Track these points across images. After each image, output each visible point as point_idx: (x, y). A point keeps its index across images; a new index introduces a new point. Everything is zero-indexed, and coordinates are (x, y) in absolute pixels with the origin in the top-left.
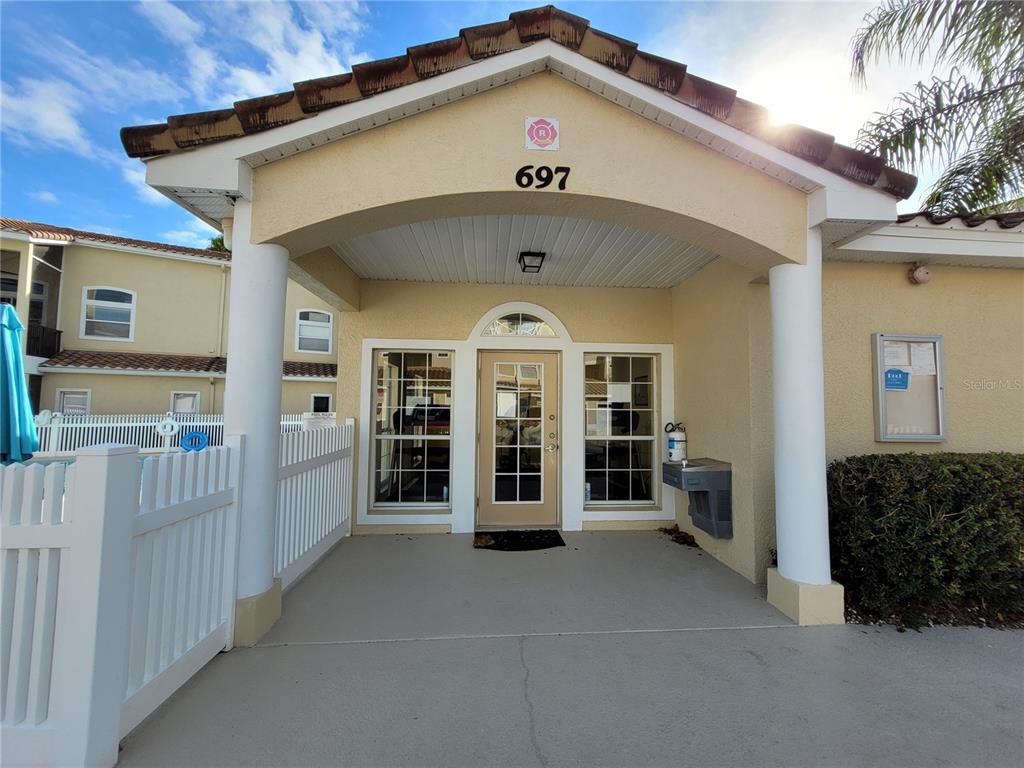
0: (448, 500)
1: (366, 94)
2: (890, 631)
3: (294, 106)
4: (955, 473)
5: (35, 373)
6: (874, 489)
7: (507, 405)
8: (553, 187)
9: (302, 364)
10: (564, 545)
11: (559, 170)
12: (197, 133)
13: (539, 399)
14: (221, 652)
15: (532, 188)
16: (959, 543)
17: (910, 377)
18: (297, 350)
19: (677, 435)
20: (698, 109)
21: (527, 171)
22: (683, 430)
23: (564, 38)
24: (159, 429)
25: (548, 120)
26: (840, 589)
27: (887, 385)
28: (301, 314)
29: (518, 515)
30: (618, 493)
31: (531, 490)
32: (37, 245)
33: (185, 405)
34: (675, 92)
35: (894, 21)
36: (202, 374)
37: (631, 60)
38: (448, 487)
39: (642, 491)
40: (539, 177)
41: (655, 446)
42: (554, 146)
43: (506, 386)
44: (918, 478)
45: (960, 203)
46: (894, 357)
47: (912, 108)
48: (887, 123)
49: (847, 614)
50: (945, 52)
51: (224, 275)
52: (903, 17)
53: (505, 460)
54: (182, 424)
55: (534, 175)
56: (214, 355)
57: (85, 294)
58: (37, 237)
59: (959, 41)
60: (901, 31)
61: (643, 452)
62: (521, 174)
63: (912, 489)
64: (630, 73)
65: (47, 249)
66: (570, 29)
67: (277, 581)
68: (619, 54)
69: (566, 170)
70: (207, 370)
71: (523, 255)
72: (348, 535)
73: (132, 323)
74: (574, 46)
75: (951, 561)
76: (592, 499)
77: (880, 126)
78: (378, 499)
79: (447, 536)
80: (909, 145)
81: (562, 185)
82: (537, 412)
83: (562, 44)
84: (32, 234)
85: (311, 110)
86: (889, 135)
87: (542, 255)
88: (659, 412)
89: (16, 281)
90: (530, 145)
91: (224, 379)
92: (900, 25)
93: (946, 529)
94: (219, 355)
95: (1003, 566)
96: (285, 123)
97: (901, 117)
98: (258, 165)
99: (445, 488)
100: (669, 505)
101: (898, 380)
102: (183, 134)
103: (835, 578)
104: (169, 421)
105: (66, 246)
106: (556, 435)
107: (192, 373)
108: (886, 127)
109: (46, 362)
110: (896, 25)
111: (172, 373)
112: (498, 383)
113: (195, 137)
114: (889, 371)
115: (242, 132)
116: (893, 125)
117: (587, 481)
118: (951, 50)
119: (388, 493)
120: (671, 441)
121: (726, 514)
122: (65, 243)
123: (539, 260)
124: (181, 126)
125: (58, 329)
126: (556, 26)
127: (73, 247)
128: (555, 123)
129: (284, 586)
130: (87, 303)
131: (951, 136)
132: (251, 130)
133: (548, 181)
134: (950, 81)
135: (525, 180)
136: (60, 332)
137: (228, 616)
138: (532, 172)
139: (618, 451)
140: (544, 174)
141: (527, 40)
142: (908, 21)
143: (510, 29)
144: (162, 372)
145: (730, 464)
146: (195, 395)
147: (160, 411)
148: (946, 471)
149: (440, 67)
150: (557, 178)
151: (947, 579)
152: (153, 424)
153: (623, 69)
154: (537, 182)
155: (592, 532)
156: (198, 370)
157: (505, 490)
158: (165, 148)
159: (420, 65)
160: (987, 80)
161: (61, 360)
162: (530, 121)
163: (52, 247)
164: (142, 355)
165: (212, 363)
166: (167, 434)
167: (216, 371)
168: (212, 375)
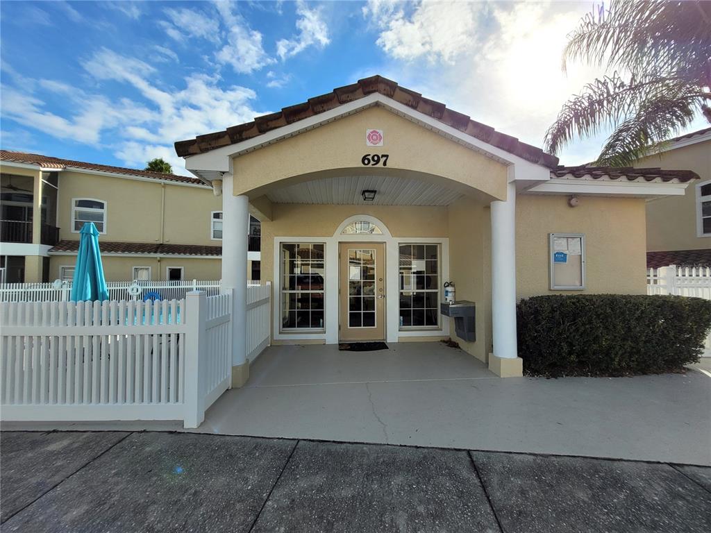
0: (323, 326)
1: (289, 123)
2: (544, 379)
3: (255, 129)
4: (574, 303)
5: (46, 255)
6: (537, 312)
7: (355, 273)
8: (380, 165)
9: (216, 247)
10: (388, 348)
11: (383, 156)
12: (210, 144)
13: (373, 269)
14: (227, 390)
15: (370, 165)
16: (574, 336)
17: (567, 256)
18: (212, 239)
19: (449, 289)
20: (451, 126)
21: (368, 157)
22: (453, 286)
23: (385, 92)
24: (129, 291)
25: (378, 131)
26: (521, 360)
27: (555, 260)
28: (214, 214)
29: (362, 334)
30: (419, 322)
31: (370, 320)
32: (43, 172)
34: (440, 118)
35: (584, 39)
36: (152, 255)
37: (418, 103)
38: (323, 319)
39: (432, 321)
40: (373, 160)
41: (439, 294)
42: (381, 144)
43: (355, 261)
44: (555, 305)
45: (624, 149)
46: (559, 245)
47: (592, 94)
48: (579, 102)
49: (524, 372)
50: (613, 59)
51: (163, 189)
52: (589, 37)
53: (355, 304)
54: (143, 287)
55: (371, 159)
56: (158, 243)
57: (73, 204)
58: (44, 167)
59: (621, 52)
60: (588, 46)
61: (432, 298)
62: (364, 158)
63: (553, 311)
64: (418, 108)
65: (49, 174)
66: (388, 88)
67: (247, 360)
68: (412, 100)
69: (387, 156)
70: (155, 252)
71: (364, 192)
72: (269, 345)
73: (105, 222)
74: (390, 96)
75: (571, 345)
76: (404, 325)
77: (575, 103)
78: (284, 326)
79: (323, 346)
80: (593, 115)
81: (385, 164)
82: (372, 277)
83: (384, 94)
84: (41, 166)
85: (262, 131)
86: (580, 108)
87: (375, 192)
88: (441, 276)
89: (33, 196)
90: (369, 144)
91: (221, 259)
92: (588, 41)
93: (569, 330)
94: (161, 243)
95: (595, 347)
96: (250, 138)
97: (587, 98)
98: (235, 158)
99: (321, 320)
100: (446, 327)
101: (561, 257)
102: (203, 145)
103: (519, 355)
104: (135, 286)
105: (60, 172)
106: (383, 290)
107: (146, 255)
108: (579, 104)
109: (52, 249)
110: (585, 41)
111: (133, 255)
112: (350, 259)
113: (209, 147)
114: (557, 253)
115: (230, 143)
116: (583, 103)
117: (401, 315)
118: (617, 58)
119: (289, 323)
120: (447, 292)
121: (472, 329)
122: (60, 170)
123: (373, 194)
124: (203, 141)
125: (57, 226)
126: (382, 86)
127: (64, 172)
128: (381, 132)
129: (250, 362)
130: (75, 209)
131: (615, 109)
132: (234, 142)
133: (378, 162)
134: (614, 78)
135: (366, 162)
136: (59, 228)
137: (229, 373)
138: (370, 157)
139: (418, 299)
140: (376, 158)
141: (367, 93)
142: (592, 39)
143: (358, 89)
144: (126, 254)
145: (474, 303)
146: (148, 269)
147: (128, 279)
148: (568, 302)
149: (325, 108)
150: (382, 160)
151: (570, 353)
152: (125, 288)
153: (414, 107)
154: (372, 162)
155: (403, 343)
156: (149, 252)
157: (355, 320)
158: (195, 152)
159: (315, 108)
160: (633, 79)
161: (62, 247)
162: (369, 131)
163: (52, 173)
164: (112, 243)
165: (158, 248)
166: (134, 294)
167: (161, 252)
168: (159, 255)
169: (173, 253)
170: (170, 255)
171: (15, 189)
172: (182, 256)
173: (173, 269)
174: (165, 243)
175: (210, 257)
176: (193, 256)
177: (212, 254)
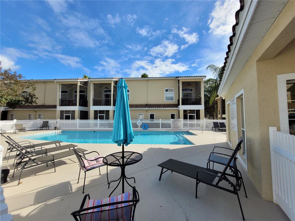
9: (167, 105)
18: (165, 101)
24: (137, 123)
28: (166, 90)
33: (141, 117)
36: (144, 109)
51: (147, 82)
54: (142, 122)
56: (146, 104)
58: (114, 79)
65: (115, 82)
70: (145, 107)
73: (130, 97)
104: (139, 121)
111: (138, 109)
144: (136, 109)
146: (143, 114)
147: (137, 119)
156: (143, 108)
164: (132, 105)
165: (146, 106)
166: (139, 125)
167: (147, 107)
168: (146, 109)
169: (151, 107)
170: (150, 109)
171: (107, 88)
172: (154, 109)
173: (151, 114)
174: (148, 104)
175: (165, 109)
176: (159, 109)
177: (166, 107)
